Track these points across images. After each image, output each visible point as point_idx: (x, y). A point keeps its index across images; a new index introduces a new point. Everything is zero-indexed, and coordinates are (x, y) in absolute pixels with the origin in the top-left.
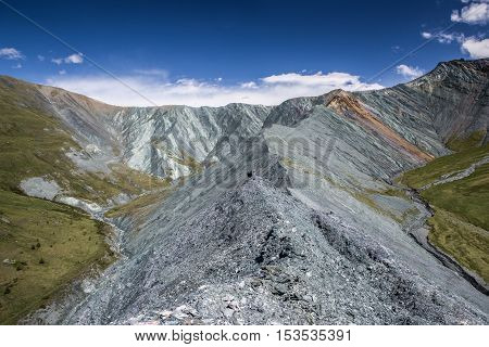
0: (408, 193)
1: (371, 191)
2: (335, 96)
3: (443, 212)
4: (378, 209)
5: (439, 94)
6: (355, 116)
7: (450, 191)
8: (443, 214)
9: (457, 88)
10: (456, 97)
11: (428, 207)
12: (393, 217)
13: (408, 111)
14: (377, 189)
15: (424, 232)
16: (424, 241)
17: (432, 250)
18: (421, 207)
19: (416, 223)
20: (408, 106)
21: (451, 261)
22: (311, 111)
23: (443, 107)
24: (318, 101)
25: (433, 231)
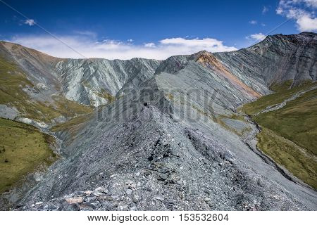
0: (245, 118)
1: (223, 116)
2: (201, 55)
3: (266, 129)
4: (227, 127)
5: (266, 55)
6: (214, 68)
7: (271, 117)
8: (266, 131)
9: (278, 52)
10: (276, 58)
11: (257, 127)
12: (236, 132)
13: (247, 66)
14: (226, 115)
15: (254, 142)
16: (254, 148)
17: (259, 153)
18: (254, 127)
19: (250, 136)
20: (247, 63)
21: (270, 160)
22: (186, 64)
23: (268, 64)
24: (191, 58)
25: (260, 141)
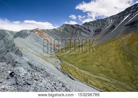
0: (56, 57)
2: (37, 30)
3: (64, 61)
4: (47, 61)
5: (63, 32)
6: (42, 36)
7: (66, 56)
8: (64, 62)
9: (67, 31)
10: (67, 33)
11: (61, 60)
12: (52, 63)
13: (56, 36)
14: (48, 56)
15: (60, 67)
16: (60, 69)
17: (62, 71)
18: (59, 60)
19: (58, 65)
20: (56, 34)
21: (66, 73)
22: (30, 34)
23: (64, 35)
24: (32, 31)
25: (62, 66)
